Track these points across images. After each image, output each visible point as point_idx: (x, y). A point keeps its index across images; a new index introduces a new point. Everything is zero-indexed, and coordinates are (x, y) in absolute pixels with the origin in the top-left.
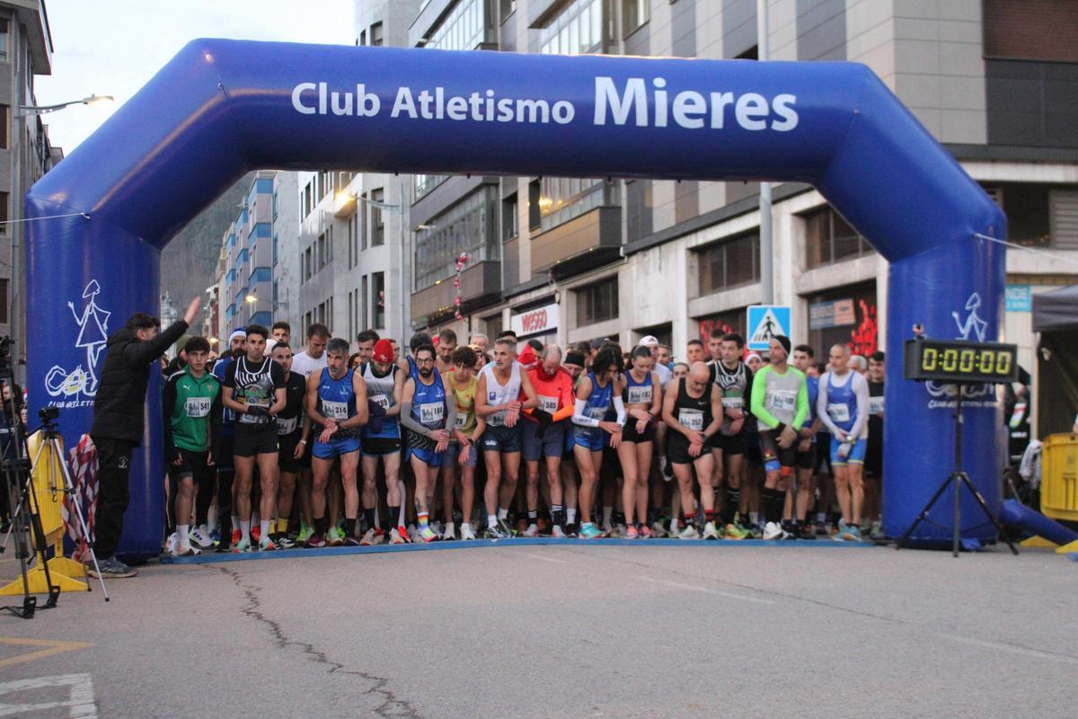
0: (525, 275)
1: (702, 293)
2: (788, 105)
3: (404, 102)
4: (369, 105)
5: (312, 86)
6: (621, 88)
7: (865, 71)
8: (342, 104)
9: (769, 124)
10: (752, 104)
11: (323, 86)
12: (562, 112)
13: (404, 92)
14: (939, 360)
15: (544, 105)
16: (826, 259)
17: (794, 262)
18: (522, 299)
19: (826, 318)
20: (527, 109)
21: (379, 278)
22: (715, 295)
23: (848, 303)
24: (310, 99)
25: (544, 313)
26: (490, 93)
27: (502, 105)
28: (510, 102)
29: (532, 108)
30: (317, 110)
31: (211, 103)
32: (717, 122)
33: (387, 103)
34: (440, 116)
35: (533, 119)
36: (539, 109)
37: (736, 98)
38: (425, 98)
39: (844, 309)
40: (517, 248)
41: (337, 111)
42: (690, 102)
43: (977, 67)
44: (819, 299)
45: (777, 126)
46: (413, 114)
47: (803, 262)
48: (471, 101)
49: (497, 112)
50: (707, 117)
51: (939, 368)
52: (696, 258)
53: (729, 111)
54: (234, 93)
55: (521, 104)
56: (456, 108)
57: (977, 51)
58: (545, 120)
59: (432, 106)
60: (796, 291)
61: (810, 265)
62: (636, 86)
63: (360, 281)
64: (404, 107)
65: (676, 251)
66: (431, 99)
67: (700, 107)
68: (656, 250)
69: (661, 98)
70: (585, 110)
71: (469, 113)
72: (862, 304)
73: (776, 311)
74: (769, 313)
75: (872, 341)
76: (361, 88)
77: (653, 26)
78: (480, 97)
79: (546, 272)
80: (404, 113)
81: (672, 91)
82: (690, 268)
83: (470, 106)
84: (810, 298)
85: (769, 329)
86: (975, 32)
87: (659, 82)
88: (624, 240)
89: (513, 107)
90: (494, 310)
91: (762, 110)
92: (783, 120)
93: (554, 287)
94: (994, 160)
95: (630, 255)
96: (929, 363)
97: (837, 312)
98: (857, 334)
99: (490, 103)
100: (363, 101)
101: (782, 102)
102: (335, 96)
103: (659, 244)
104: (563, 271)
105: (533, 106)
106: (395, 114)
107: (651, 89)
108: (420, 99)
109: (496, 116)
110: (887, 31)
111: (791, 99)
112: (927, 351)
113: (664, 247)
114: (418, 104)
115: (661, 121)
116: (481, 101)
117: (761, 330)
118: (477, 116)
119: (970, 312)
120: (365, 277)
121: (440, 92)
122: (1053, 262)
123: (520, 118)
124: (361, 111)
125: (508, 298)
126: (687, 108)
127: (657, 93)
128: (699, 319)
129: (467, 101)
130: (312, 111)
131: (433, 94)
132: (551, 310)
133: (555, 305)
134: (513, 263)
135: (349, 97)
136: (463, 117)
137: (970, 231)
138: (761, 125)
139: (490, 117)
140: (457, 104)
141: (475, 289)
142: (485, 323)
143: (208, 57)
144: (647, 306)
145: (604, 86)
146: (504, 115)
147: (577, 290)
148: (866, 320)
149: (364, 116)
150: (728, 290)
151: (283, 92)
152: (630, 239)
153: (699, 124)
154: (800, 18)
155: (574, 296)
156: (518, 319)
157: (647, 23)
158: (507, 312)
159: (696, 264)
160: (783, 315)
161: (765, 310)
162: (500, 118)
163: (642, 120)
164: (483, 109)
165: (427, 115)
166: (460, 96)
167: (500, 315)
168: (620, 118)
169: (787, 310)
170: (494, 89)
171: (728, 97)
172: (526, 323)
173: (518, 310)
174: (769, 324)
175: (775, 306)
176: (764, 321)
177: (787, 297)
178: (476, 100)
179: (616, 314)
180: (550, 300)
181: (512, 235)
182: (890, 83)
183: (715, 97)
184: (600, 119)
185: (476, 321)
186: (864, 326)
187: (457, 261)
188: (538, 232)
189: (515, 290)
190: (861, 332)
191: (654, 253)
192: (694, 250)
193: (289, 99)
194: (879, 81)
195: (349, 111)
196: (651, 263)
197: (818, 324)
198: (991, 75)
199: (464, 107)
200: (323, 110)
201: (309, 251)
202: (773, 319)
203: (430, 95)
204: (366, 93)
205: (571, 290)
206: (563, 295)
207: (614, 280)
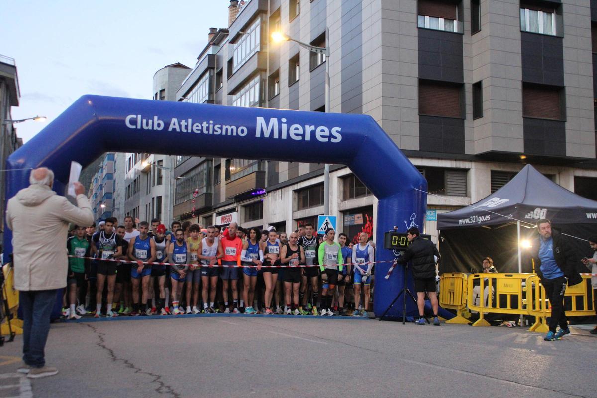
0: (223, 199)
1: (298, 209)
2: (337, 132)
3: (174, 125)
4: (159, 125)
5: (134, 116)
6: (267, 122)
7: (370, 118)
8: (147, 125)
9: (330, 139)
10: (323, 131)
11: (139, 117)
12: (242, 131)
13: (174, 120)
14: (398, 241)
15: (234, 128)
16: (351, 197)
17: (338, 197)
18: (221, 209)
19: (351, 221)
20: (227, 130)
21: (159, 198)
22: (304, 211)
23: (361, 215)
24: (133, 122)
25: (231, 216)
26: (211, 122)
27: (216, 127)
28: (220, 126)
29: (229, 129)
30: (137, 127)
31: (91, 122)
32: (308, 138)
33: (167, 125)
34: (189, 131)
35: (229, 133)
36: (232, 130)
37: (316, 128)
38: (183, 123)
39: (359, 218)
40: (220, 188)
41: (145, 127)
42: (296, 129)
43: (416, 118)
44: (348, 213)
45: (333, 140)
46: (178, 130)
47: (342, 198)
48: (203, 125)
49: (214, 130)
50: (304, 135)
51: (398, 244)
52: (296, 194)
53: (313, 134)
54: (101, 118)
55: (224, 127)
56: (196, 128)
57: (417, 112)
58: (235, 134)
59: (186, 127)
60: (338, 210)
61: (345, 199)
62: (274, 121)
63: (151, 200)
64: (174, 127)
65: (288, 191)
66: (186, 124)
67: (301, 131)
68: (280, 190)
69: (284, 127)
70: (252, 131)
71: (202, 130)
72: (366, 215)
73: (329, 218)
74: (327, 219)
75: (370, 231)
76: (156, 118)
77: (281, 96)
78: (207, 124)
79: (232, 198)
80: (174, 129)
81: (289, 124)
82: (294, 198)
83: (202, 127)
84: (344, 213)
85: (327, 226)
86: (415, 104)
87: (284, 120)
88: (266, 186)
89: (221, 128)
90: (209, 214)
91: (327, 133)
92: (335, 138)
93: (235, 205)
94: (422, 157)
95: (268, 192)
96: (394, 242)
97: (356, 219)
98: (364, 228)
99: (211, 126)
100: (156, 123)
101: (335, 130)
102: (145, 121)
103: (281, 188)
104: (239, 198)
105: (230, 128)
106: (170, 129)
107: (280, 123)
108: (181, 123)
109: (213, 132)
110: (379, 102)
111: (339, 129)
112: (394, 237)
113: (283, 189)
114: (180, 126)
115: (284, 136)
116: (208, 125)
117: (323, 226)
118: (205, 132)
119: (412, 221)
120: (153, 198)
121: (190, 121)
122: (445, 200)
123: (224, 133)
124: (156, 128)
125: (215, 209)
126: (295, 131)
127: (283, 124)
128: (297, 220)
129: (202, 125)
130: (134, 127)
131: (187, 121)
132: (234, 215)
133: (236, 213)
134: (218, 194)
135: (150, 122)
136: (199, 132)
137: (413, 187)
138: (326, 140)
139: (211, 132)
140: (197, 126)
141: (201, 204)
142: (205, 220)
143: (90, 102)
144: (275, 214)
145: (260, 121)
146: (217, 131)
147: (245, 207)
148: (368, 222)
149: (157, 130)
150: (309, 208)
151: (121, 118)
152: (269, 185)
153: (300, 138)
154: (343, 94)
155: (243, 209)
156: (219, 218)
157: (278, 94)
158: (215, 215)
159: (296, 197)
160: (333, 220)
161: (326, 217)
162: (215, 133)
163: (276, 136)
164: (208, 129)
165: (184, 130)
166: (198, 123)
167: (212, 216)
168: (267, 135)
169: (335, 217)
170: (213, 121)
171: (313, 128)
172: (223, 220)
173: (219, 214)
174: (327, 223)
175: (330, 216)
176: (325, 222)
177: (335, 213)
178: (205, 125)
179: (262, 217)
180: (233, 210)
181: (218, 182)
182: (380, 124)
183: (307, 127)
184: (258, 135)
185: (201, 219)
186: (367, 225)
187: (194, 192)
188: (229, 181)
189: (219, 206)
190: (365, 227)
191: (279, 192)
192: (295, 191)
193: (124, 121)
194: (376, 122)
195: (150, 127)
196: (277, 195)
197: (347, 224)
198: (421, 122)
199: (200, 128)
200: (139, 127)
201: (129, 186)
202: (329, 221)
203: (185, 122)
204: (158, 120)
205: (242, 206)
206: (239, 209)
207: (261, 202)
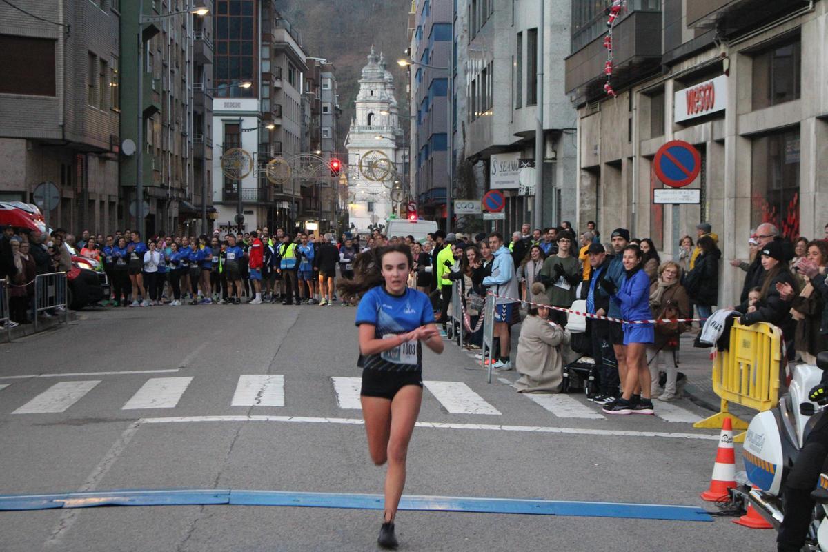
0: (687, 31)
18: (687, 66)
21: (533, 36)
63: (515, 40)
79: (712, 27)
90: (656, 82)
93: (722, 49)
104: (732, 26)
120: (520, 34)
125: (669, 66)
132: (720, 83)
133: (724, 76)
134: (675, 14)
141: (627, 52)
142: (647, 100)
147: (752, 53)
155: (748, 64)
156: (682, 95)
158: (670, 85)
167: (661, 91)
172: (691, 101)
173: (685, 81)
179: (797, 92)
180: (715, 69)
185: (636, 97)
187: (608, 11)
189: (678, 53)
205: (743, 53)
206: (733, 62)
207: (795, 37)
